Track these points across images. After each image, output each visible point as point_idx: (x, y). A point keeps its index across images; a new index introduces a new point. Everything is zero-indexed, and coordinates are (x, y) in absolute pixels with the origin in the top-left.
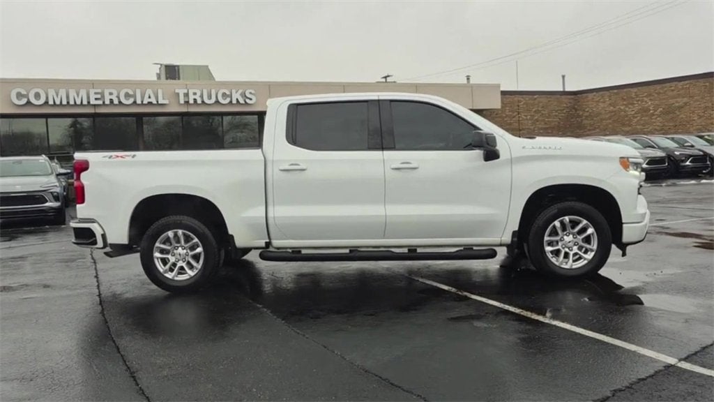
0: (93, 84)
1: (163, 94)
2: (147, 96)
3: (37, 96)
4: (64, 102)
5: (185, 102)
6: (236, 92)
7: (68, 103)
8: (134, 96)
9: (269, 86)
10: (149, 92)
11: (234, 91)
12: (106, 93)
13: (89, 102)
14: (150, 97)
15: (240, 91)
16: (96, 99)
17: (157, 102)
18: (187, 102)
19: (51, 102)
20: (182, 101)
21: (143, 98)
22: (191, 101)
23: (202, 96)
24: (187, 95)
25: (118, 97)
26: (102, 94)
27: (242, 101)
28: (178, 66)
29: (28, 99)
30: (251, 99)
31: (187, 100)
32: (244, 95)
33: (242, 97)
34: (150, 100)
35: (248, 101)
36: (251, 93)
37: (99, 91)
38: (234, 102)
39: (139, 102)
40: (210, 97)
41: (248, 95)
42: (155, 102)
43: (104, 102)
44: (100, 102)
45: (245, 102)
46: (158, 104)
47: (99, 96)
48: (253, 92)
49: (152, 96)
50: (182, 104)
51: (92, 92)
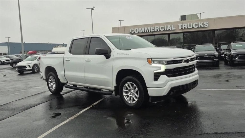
0: (152, 25)
1: (174, 26)
2: (168, 27)
3: (136, 30)
4: (144, 32)
5: (181, 28)
6: (200, 23)
7: (145, 32)
8: (164, 28)
9: (215, 19)
10: (169, 26)
11: (199, 23)
12: (156, 27)
13: (150, 31)
14: (169, 28)
15: (202, 23)
16: (153, 30)
17: (172, 29)
18: (182, 29)
19: (140, 32)
20: (180, 28)
21: (167, 28)
22: (183, 28)
23: (187, 26)
24: (182, 26)
25: (159, 29)
26: (154, 28)
27: (202, 26)
28: (186, 15)
29: (134, 32)
30: (206, 25)
31: (182, 28)
32: (203, 24)
33: (203, 25)
34: (169, 29)
35: (205, 26)
36: (206, 23)
37: (153, 27)
38: (199, 27)
39: (166, 30)
40: (190, 26)
41: (205, 24)
42: (171, 29)
43: (155, 31)
44: (154, 31)
45: (204, 26)
46: (172, 30)
47: (153, 29)
48: (207, 22)
49: (170, 27)
50: (180, 29)
51: (151, 28)
